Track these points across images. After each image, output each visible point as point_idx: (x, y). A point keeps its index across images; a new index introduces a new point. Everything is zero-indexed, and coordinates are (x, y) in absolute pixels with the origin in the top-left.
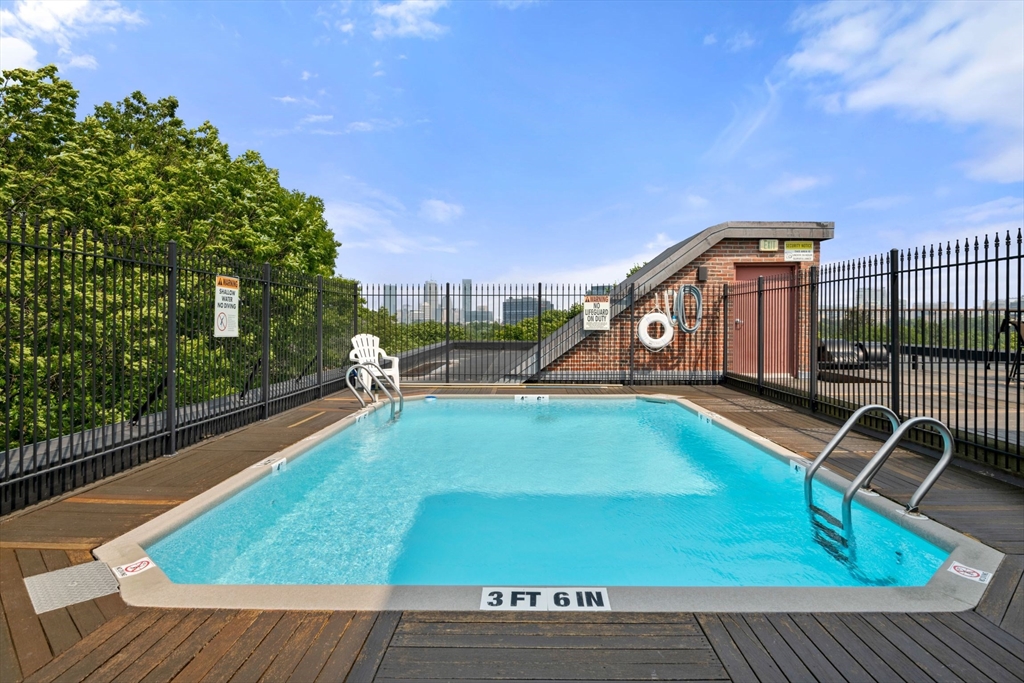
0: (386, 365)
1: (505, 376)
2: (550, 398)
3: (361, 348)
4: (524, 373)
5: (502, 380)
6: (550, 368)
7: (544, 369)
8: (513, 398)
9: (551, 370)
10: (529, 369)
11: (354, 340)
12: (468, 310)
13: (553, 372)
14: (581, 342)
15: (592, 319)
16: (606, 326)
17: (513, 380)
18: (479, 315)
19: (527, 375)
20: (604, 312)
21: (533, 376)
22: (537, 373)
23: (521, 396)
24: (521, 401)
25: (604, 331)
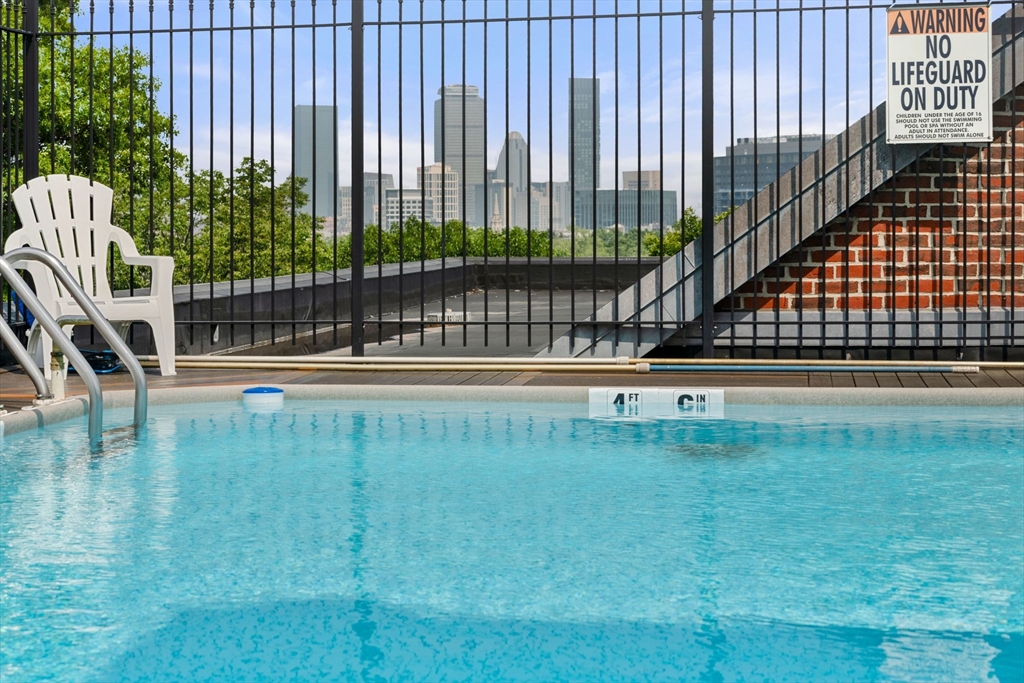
0: (127, 281)
1: (575, 329)
2: (728, 400)
3: (47, 224)
4: (648, 316)
5: (562, 342)
6: (748, 297)
7: (729, 304)
8: (585, 399)
9: (754, 305)
10: (670, 302)
11: (21, 197)
12: (583, 184)
13: (766, 314)
14: (876, 195)
15: (920, 99)
16: (981, 129)
17: (605, 345)
18: (628, 204)
19: (659, 325)
20: (969, 71)
21: (684, 328)
22: (699, 318)
23: (615, 391)
24: (613, 411)
25: (970, 150)
